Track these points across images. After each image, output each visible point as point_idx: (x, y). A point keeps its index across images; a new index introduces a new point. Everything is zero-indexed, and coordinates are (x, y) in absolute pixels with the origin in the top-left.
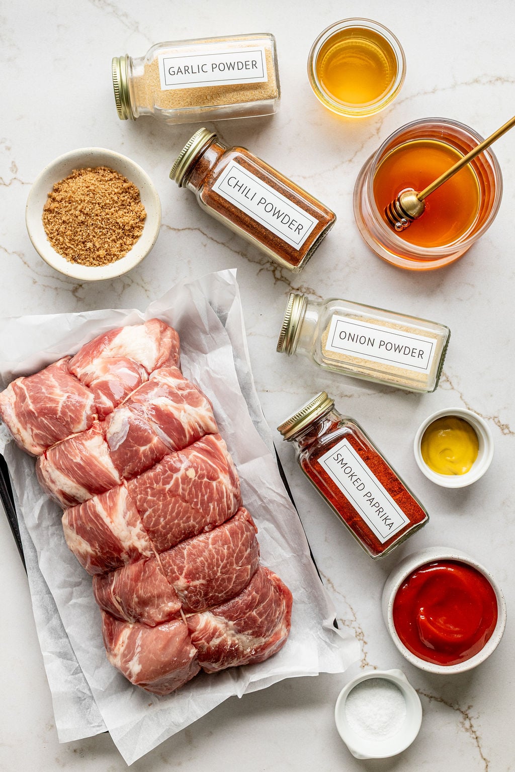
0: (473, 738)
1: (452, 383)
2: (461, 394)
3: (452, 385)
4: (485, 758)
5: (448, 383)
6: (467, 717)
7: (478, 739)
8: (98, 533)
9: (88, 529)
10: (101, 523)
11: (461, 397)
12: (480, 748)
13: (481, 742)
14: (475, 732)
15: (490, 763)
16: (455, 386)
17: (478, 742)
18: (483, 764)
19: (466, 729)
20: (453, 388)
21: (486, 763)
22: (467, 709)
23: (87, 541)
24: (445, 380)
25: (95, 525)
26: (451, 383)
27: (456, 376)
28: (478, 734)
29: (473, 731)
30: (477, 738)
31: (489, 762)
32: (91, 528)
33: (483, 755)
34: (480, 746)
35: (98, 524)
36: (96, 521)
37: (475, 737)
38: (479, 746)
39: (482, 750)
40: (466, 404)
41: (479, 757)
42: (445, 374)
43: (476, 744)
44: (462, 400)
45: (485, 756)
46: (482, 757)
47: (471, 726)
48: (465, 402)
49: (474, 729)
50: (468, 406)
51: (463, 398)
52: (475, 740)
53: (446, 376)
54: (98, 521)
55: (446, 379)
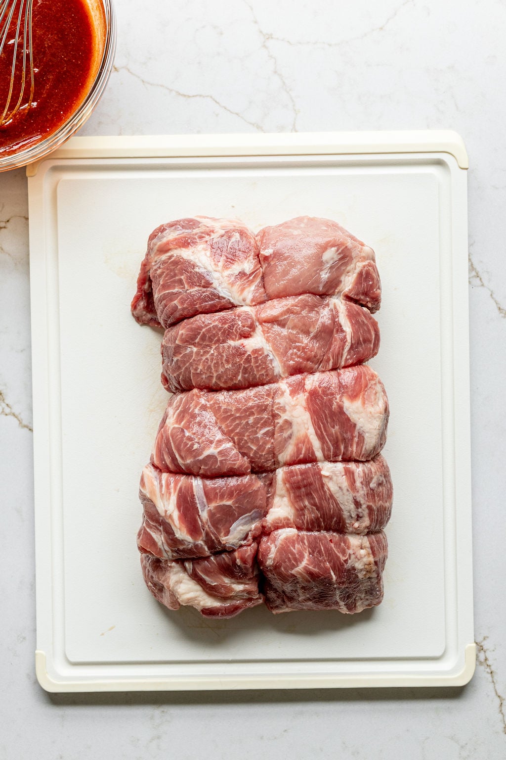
0: (488, 672)
1: (483, 280)
2: (492, 291)
3: (482, 282)
4: (499, 695)
5: (479, 278)
6: (482, 649)
7: (493, 674)
8: (326, 420)
9: (337, 427)
10: (319, 431)
11: (491, 295)
12: (494, 684)
13: (495, 677)
14: (490, 666)
15: (505, 701)
16: (485, 283)
17: (492, 677)
18: (497, 701)
19: (480, 662)
20: (483, 285)
21: (501, 701)
22: (482, 640)
23: (344, 414)
24: (474, 276)
25: (328, 429)
26: (481, 279)
27: (487, 271)
28: (493, 668)
29: (487, 665)
30: (491, 673)
31: (504, 699)
32: (333, 427)
33: (498, 692)
34: (495, 681)
35: (323, 430)
36: (325, 434)
37: (490, 671)
38: (493, 682)
39: (497, 687)
40: (496, 303)
41: (494, 693)
42: (475, 269)
43: (490, 679)
44: (493, 298)
45: (500, 693)
46: (496, 693)
47: (486, 659)
48: (495, 301)
49: (489, 663)
50: (499, 306)
51: (494, 296)
52: (490, 675)
53: (476, 271)
54: (321, 432)
55: (476, 274)
